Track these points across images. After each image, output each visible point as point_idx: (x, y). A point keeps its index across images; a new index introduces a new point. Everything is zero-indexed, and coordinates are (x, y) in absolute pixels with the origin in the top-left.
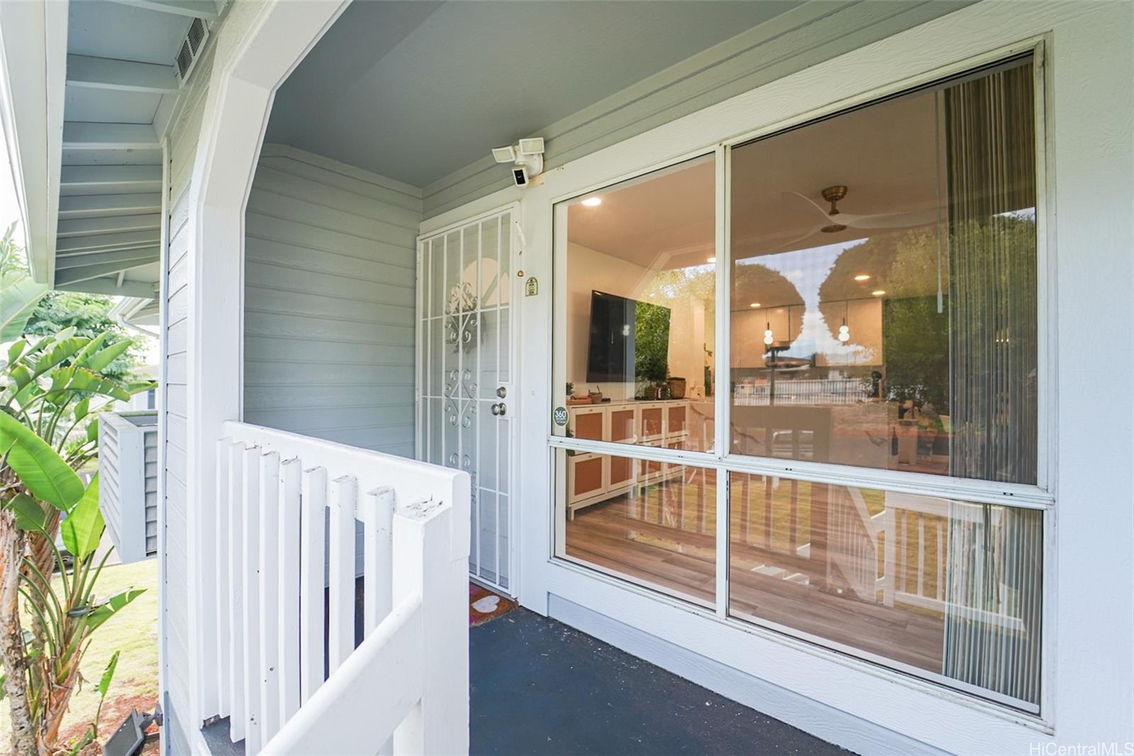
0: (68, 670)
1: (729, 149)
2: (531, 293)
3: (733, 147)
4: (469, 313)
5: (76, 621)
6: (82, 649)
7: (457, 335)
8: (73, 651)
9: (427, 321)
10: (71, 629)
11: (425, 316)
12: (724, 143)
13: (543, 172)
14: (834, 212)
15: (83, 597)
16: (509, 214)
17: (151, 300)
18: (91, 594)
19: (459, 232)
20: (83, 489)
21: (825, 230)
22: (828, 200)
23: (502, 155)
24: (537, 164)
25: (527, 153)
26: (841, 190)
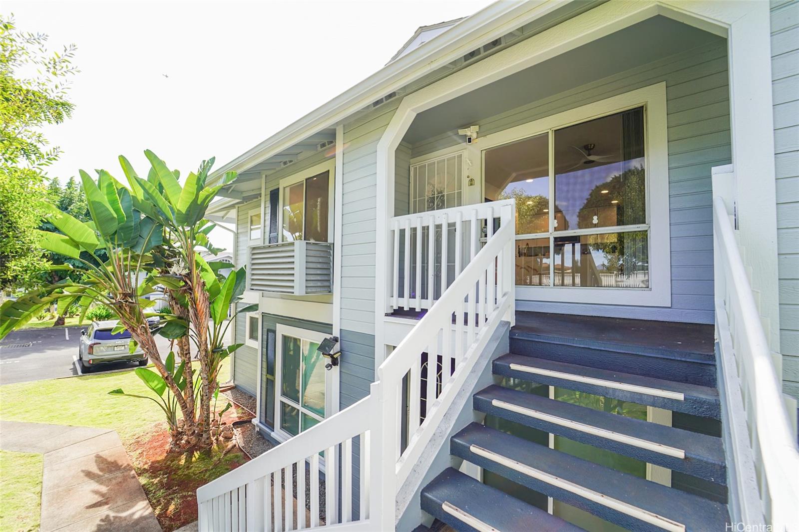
0: (213, 378)
1: (553, 131)
2: (471, 185)
3: (555, 131)
4: (440, 195)
5: (216, 355)
6: (218, 369)
7: (434, 204)
8: (215, 369)
9: (416, 201)
10: (214, 358)
11: (415, 197)
12: (552, 129)
13: (477, 138)
14: (589, 155)
15: (218, 344)
16: (461, 155)
17: (241, 200)
18: (222, 342)
19: (425, 165)
20: (220, 288)
21: (585, 163)
22: (586, 149)
23: (461, 132)
24: (474, 136)
25: (471, 132)
26: (592, 145)
